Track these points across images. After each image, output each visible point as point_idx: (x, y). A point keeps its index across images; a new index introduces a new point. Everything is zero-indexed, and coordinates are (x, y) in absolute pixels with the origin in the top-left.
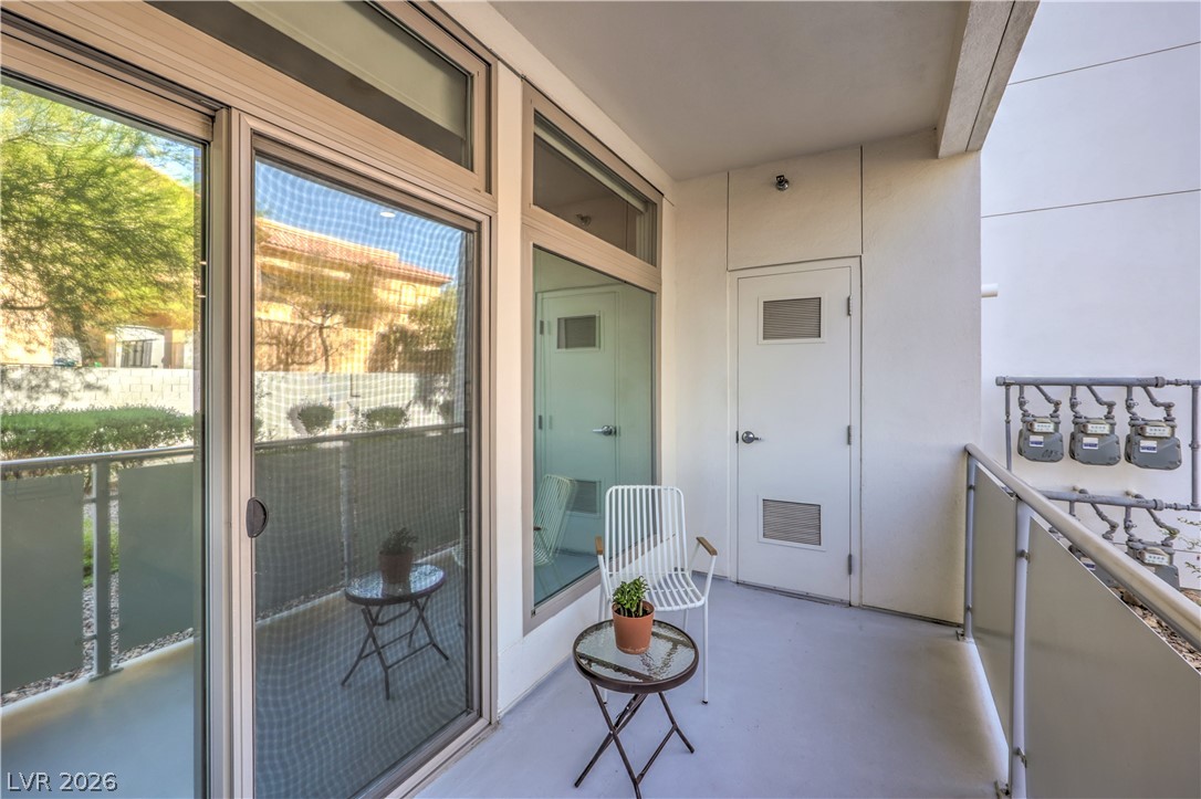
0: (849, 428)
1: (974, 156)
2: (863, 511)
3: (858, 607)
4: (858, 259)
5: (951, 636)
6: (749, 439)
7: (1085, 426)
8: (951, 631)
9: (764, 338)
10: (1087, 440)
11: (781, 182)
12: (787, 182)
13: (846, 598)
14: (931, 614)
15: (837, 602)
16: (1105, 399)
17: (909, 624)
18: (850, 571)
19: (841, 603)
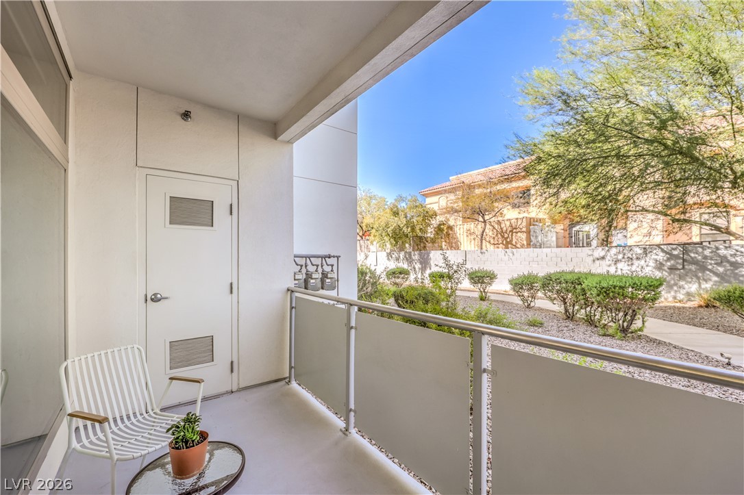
0: (231, 284)
1: (291, 145)
2: (240, 333)
3: (237, 391)
4: (236, 182)
5: (284, 385)
6: (156, 299)
7: (311, 275)
8: (283, 383)
9: (170, 223)
10: (312, 281)
11: (186, 115)
12: (190, 117)
13: (229, 389)
14: (274, 378)
15: (224, 394)
16: (314, 263)
17: (264, 388)
18: (232, 371)
19: (227, 393)
